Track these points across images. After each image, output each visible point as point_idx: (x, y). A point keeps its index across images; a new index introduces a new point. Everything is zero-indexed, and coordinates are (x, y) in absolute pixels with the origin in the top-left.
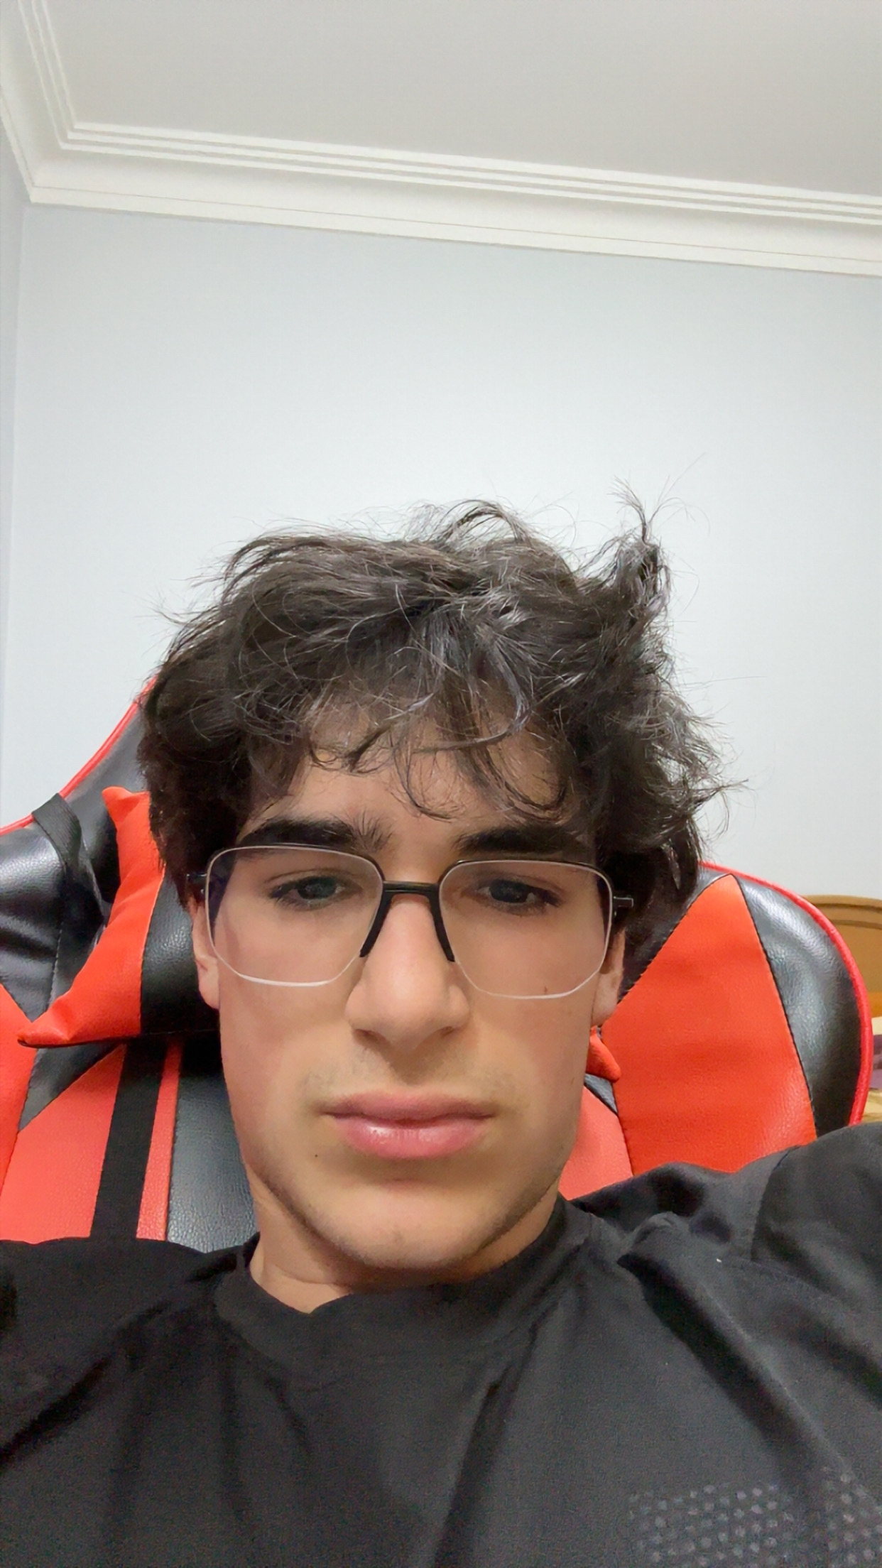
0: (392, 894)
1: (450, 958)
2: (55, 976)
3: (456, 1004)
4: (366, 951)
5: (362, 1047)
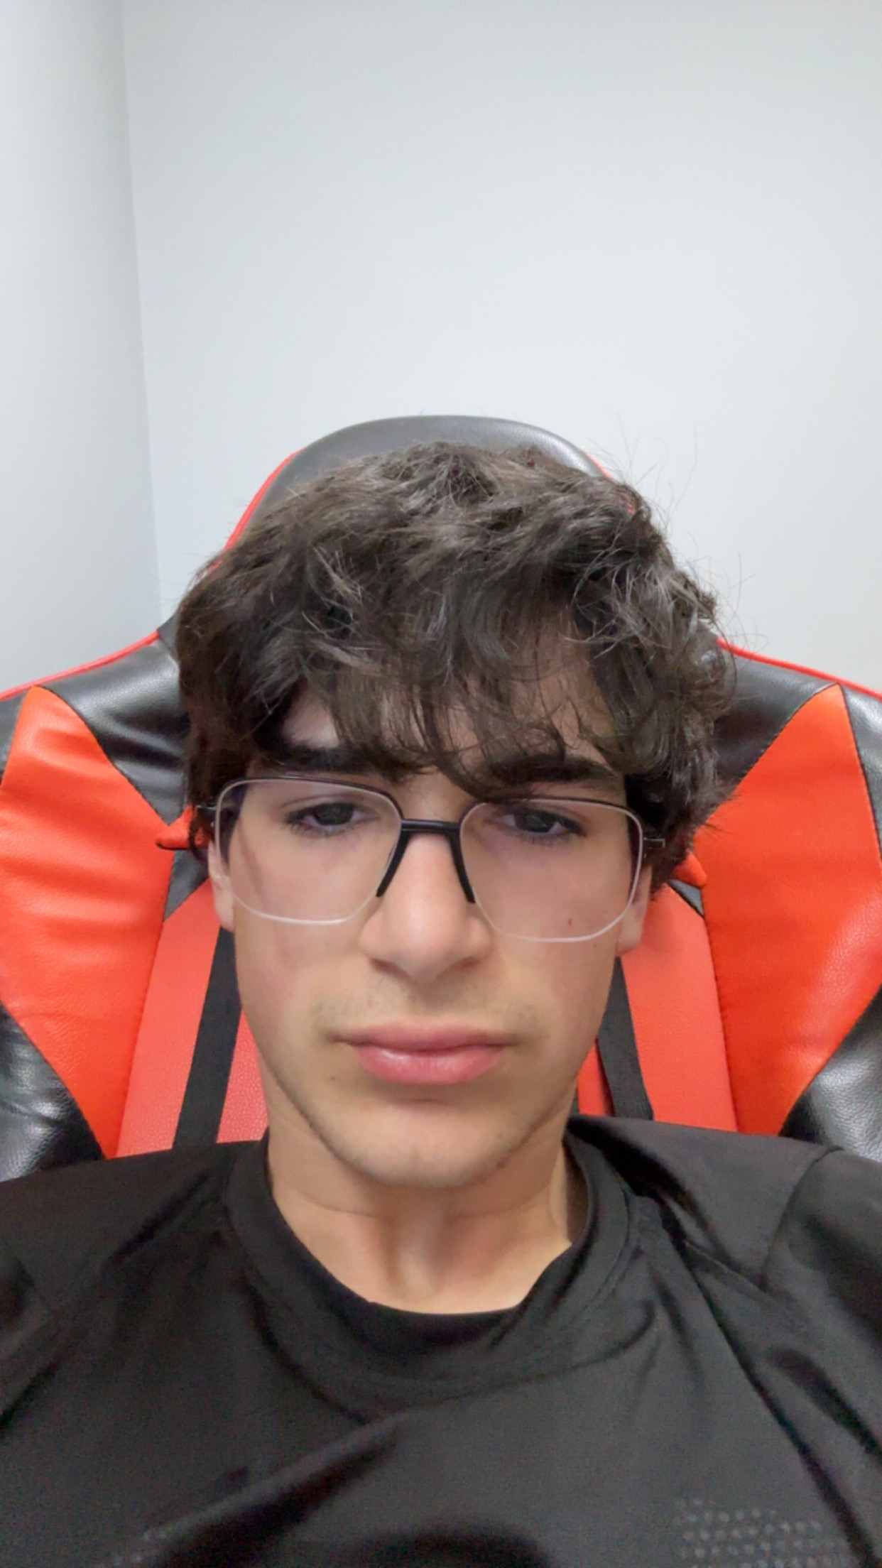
0: (408, 833)
1: (470, 897)
3: (476, 937)
4: (381, 891)
5: (378, 977)
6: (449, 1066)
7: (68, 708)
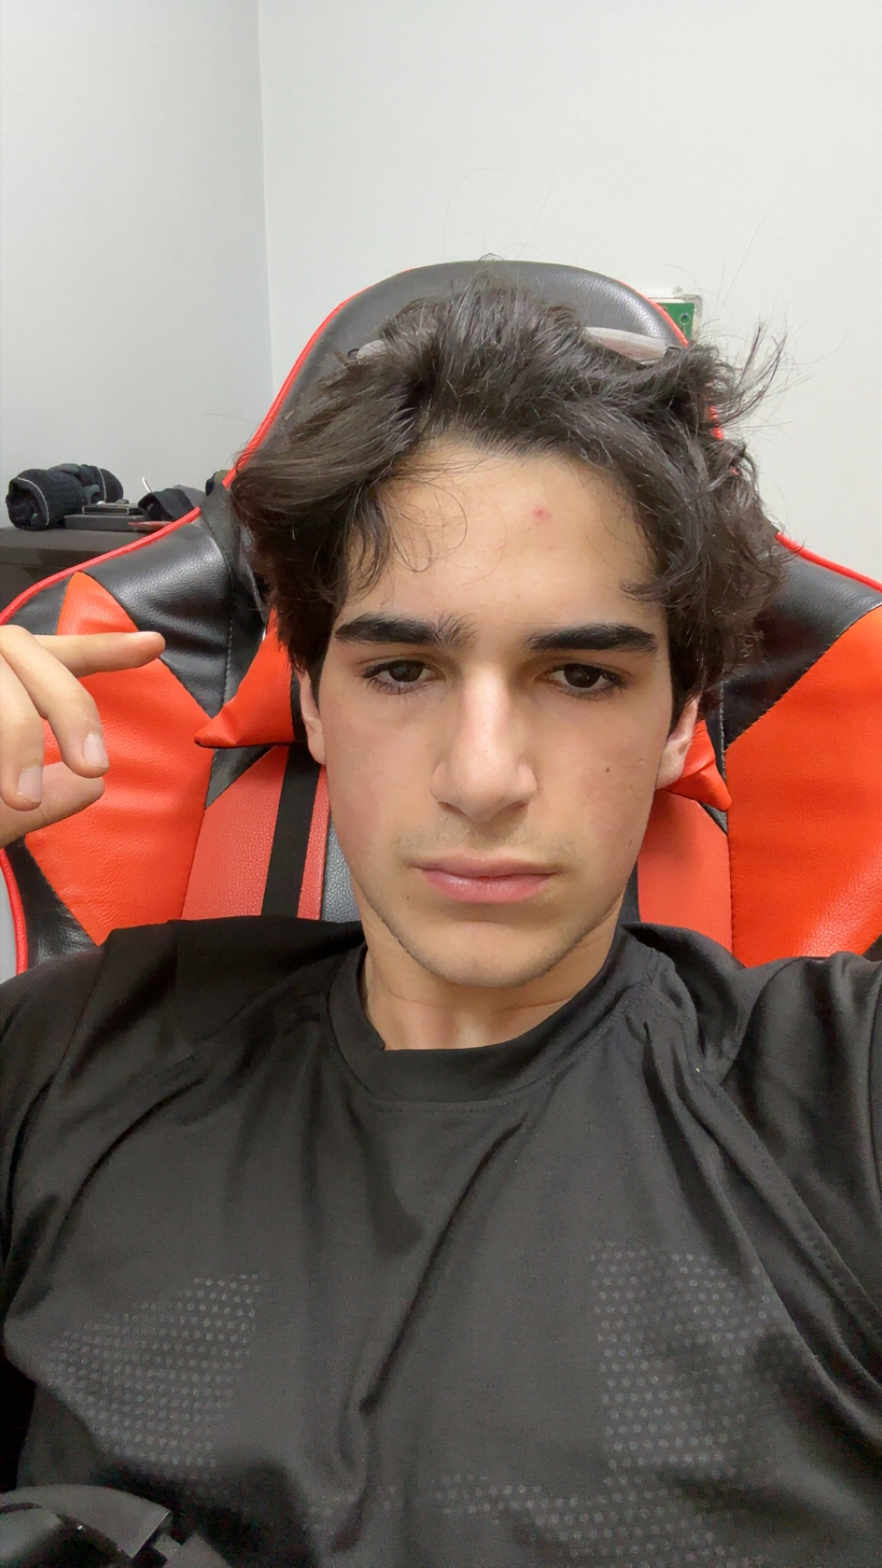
2: (228, 673)
5: (445, 815)
6: (502, 891)
7: (110, 597)
